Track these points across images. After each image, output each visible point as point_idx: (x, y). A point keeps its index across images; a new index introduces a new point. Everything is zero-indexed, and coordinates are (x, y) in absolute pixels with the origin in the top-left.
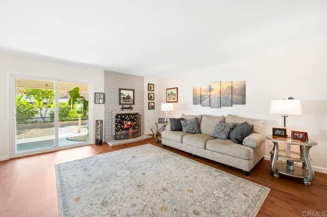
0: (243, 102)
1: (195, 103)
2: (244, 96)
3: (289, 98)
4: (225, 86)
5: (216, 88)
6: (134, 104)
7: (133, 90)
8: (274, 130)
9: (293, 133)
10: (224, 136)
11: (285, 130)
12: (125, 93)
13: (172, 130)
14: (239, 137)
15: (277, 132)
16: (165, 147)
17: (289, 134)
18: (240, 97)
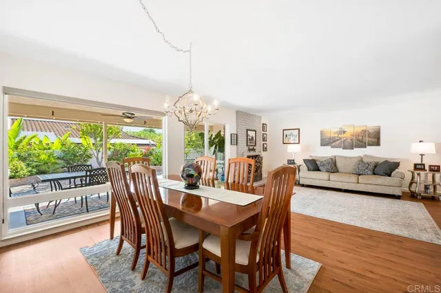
0: (378, 144)
1: (322, 145)
2: (379, 139)
3: (420, 142)
4: (359, 130)
5: (350, 131)
6: (255, 145)
7: (255, 131)
8: (415, 165)
9: (430, 166)
10: (369, 172)
11: (424, 165)
12: (251, 134)
13: (309, 170)
14: (389, 172)
15: (418, 167)
16: (303, 186)
17: (427, 168)
18: (375, 140)
